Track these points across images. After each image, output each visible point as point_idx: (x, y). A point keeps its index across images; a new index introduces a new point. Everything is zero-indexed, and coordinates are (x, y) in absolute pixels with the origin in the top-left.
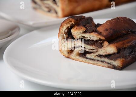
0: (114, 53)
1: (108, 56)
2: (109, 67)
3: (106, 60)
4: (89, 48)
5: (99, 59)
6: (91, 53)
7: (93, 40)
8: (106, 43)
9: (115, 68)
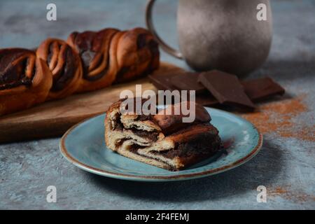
0: (171, 149)
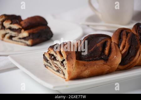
1: (24, 38)
2: (25, 45)
3: (23, 41)
4: (13, 34)
5: (19, 40)
6: (14, 37)
7: (15, 29)
8: (23, 31)
9: (28, 45)
